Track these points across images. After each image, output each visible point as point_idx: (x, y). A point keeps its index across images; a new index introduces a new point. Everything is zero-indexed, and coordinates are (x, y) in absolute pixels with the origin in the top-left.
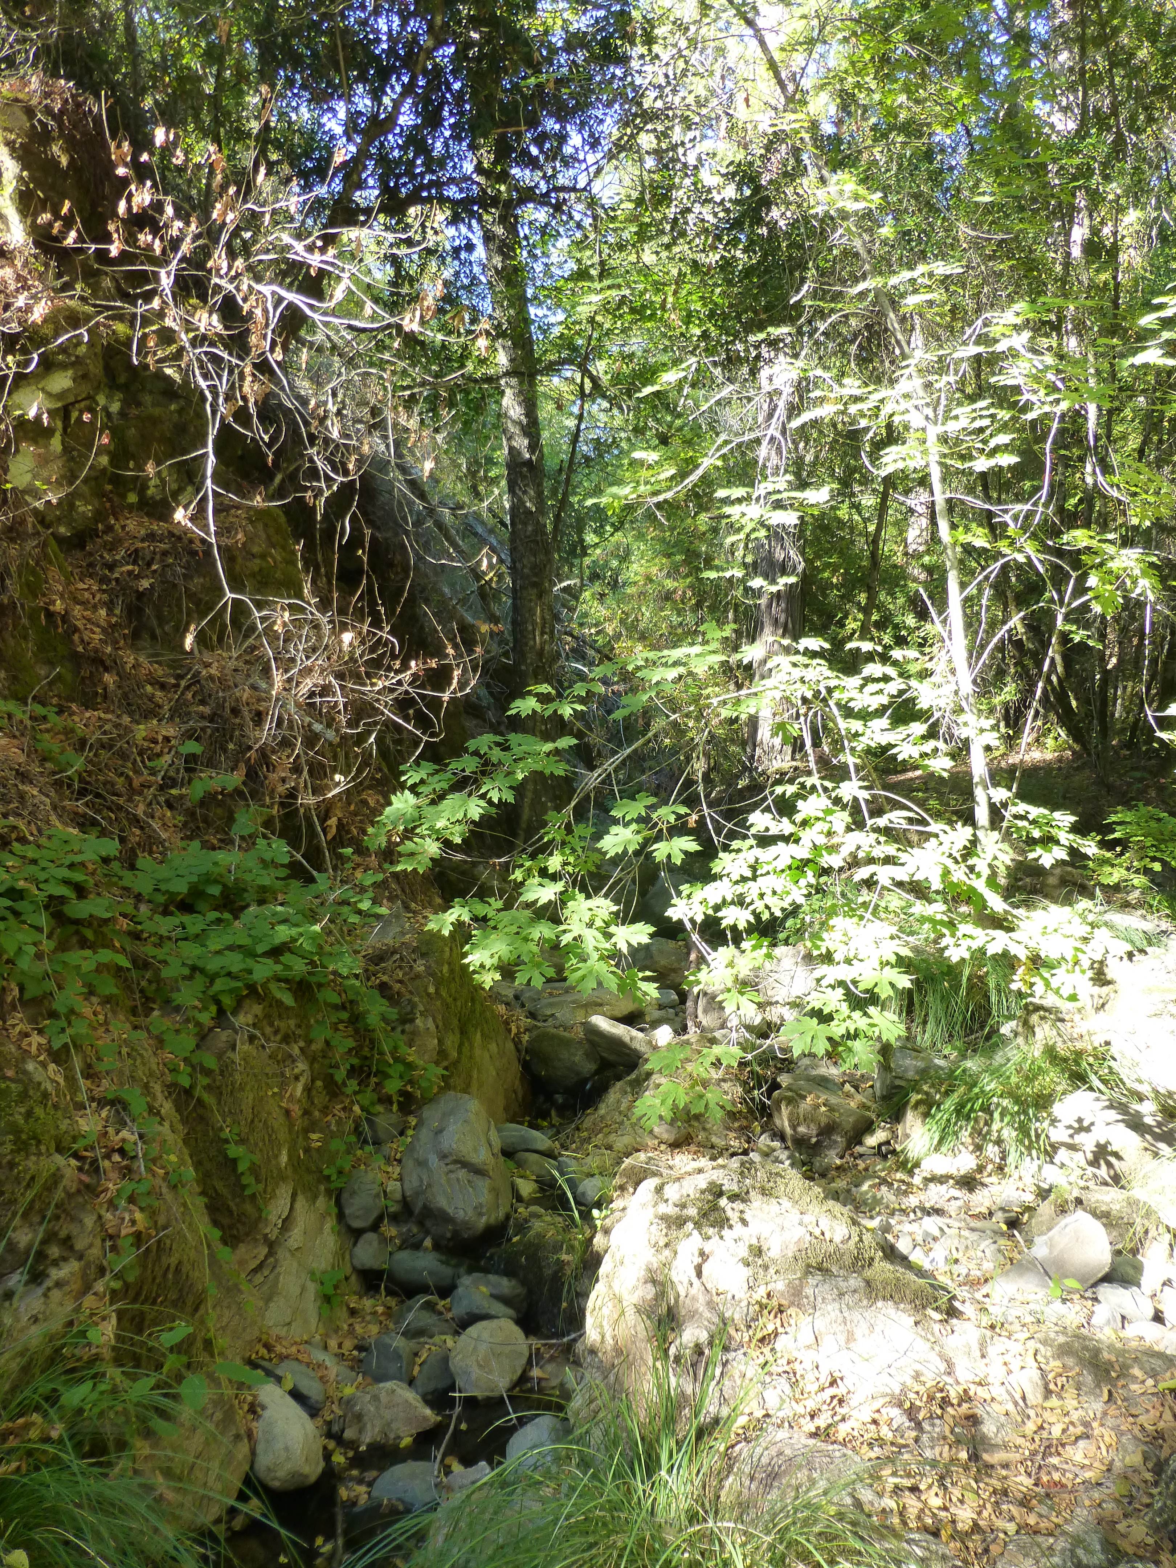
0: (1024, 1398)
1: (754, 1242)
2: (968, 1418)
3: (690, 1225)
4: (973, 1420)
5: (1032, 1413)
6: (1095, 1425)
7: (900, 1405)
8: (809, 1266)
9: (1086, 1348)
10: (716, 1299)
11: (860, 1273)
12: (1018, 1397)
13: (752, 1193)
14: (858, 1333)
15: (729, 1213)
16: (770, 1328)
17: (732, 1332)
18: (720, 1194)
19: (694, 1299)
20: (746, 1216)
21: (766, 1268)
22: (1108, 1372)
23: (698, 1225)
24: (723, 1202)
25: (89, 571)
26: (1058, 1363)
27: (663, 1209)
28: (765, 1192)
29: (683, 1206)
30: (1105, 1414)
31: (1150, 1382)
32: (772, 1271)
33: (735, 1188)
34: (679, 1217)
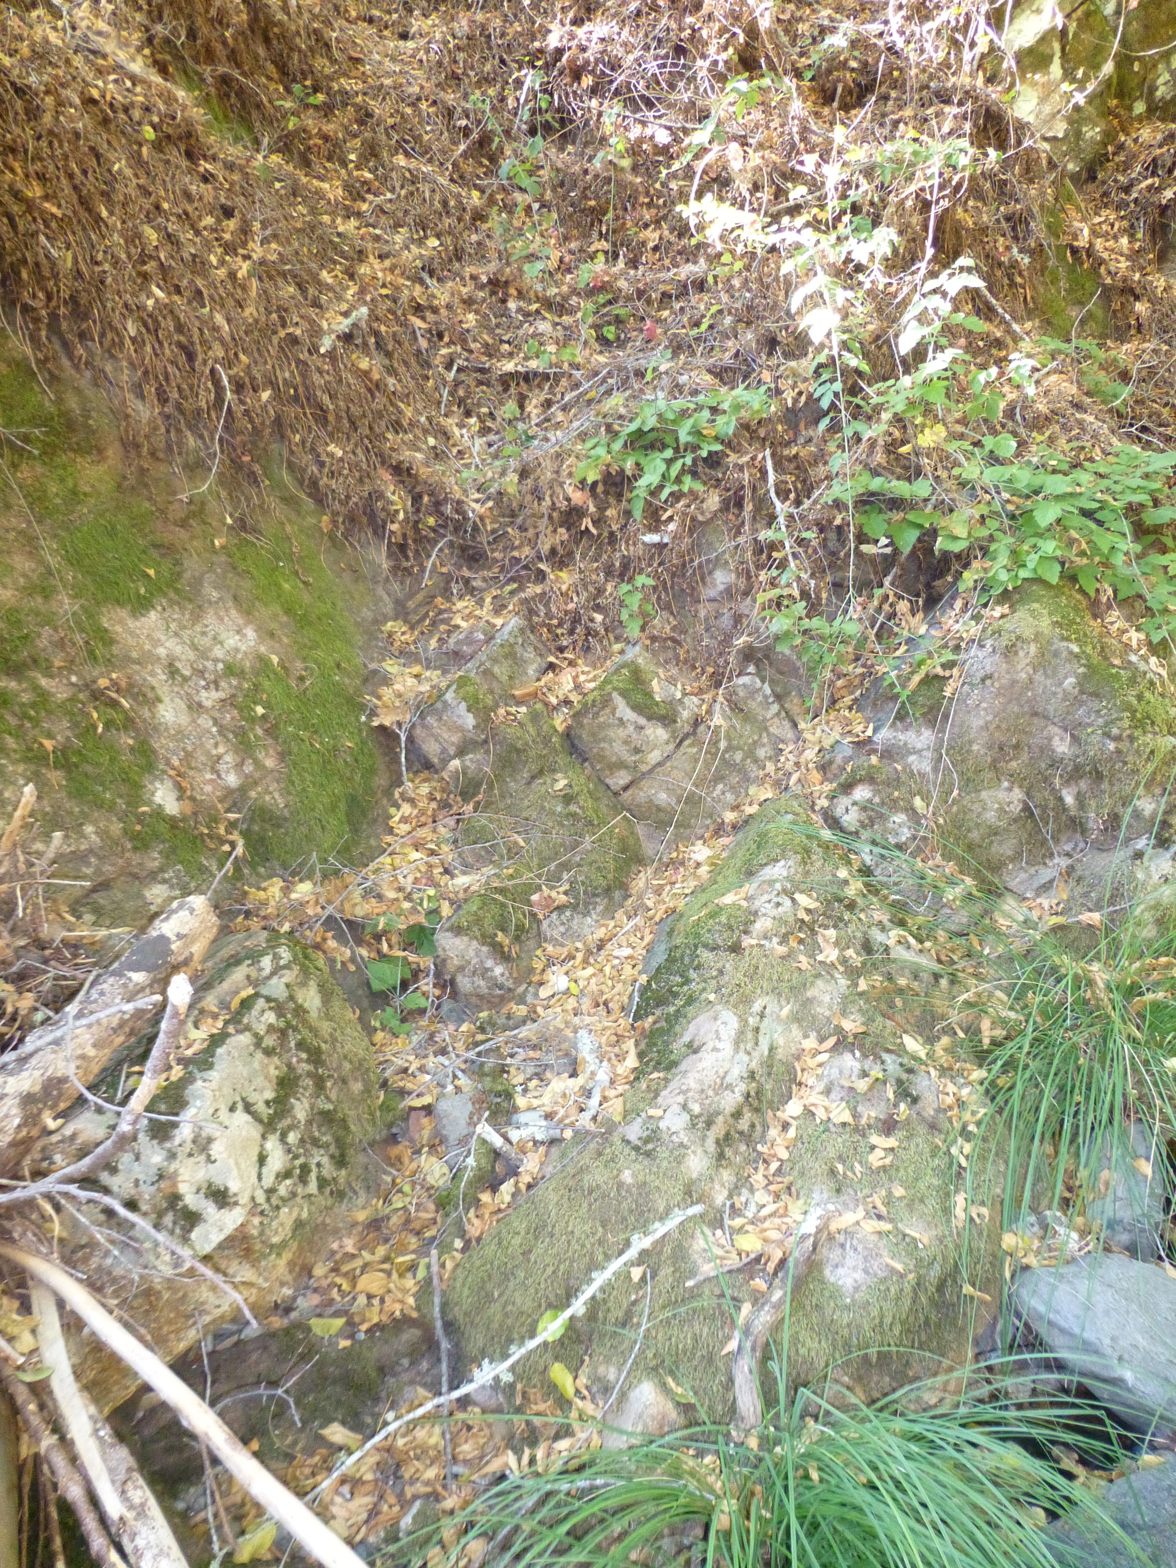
25: (1104, 201)
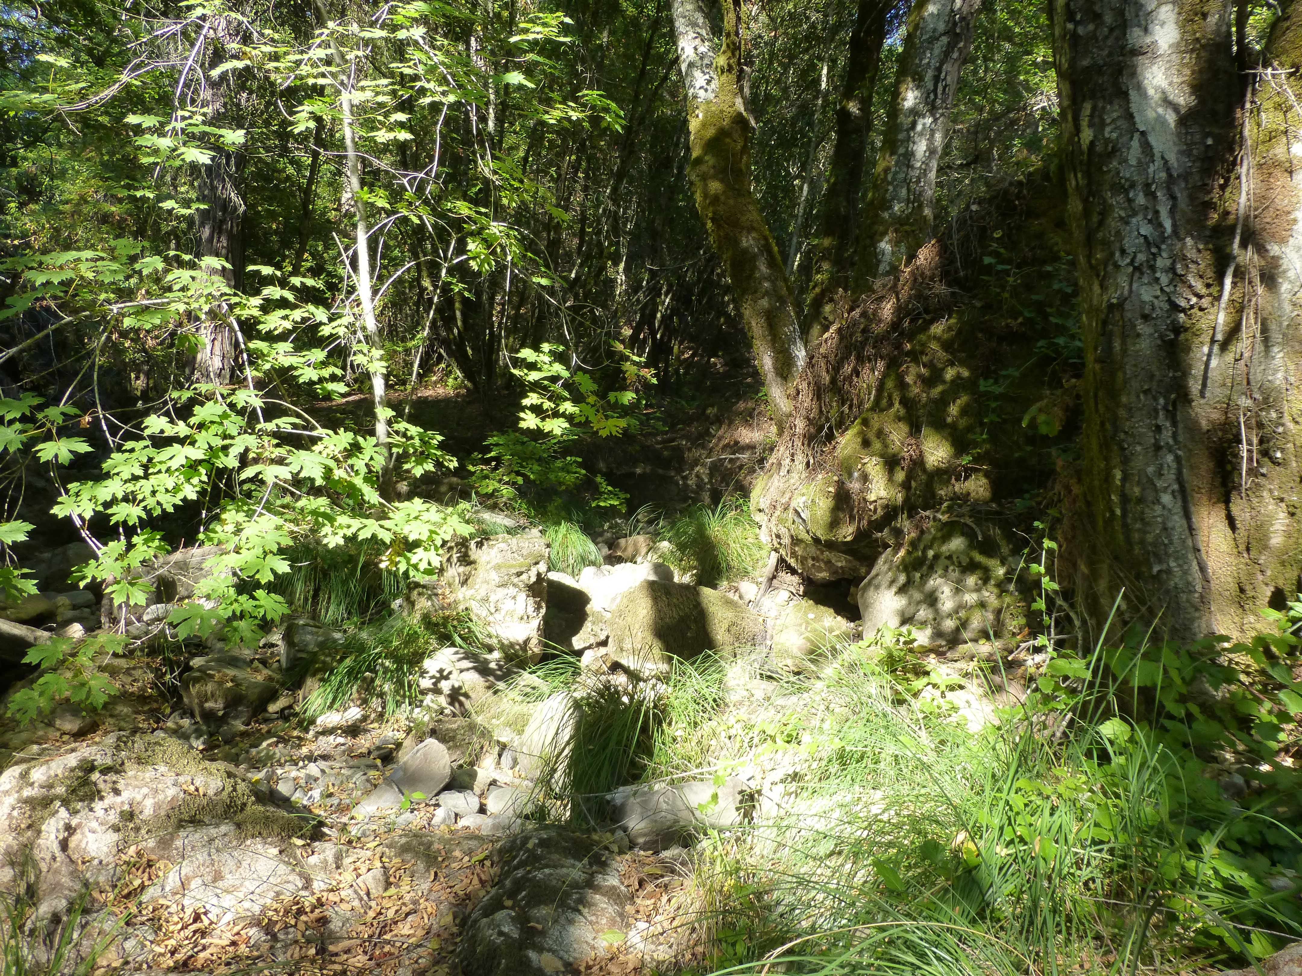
0: (368, 894)
1: (126, 807)
2: (318, 920)
3: (58, 803)
4: (323, 921)
5: (373, 904)
6: (421, 901)
7: (258, 923)
8: (181, 820)
9: (421, 844)
10: (81, 867)
11: (231, 819)
12: (362, 893)
13: (127, 764)
14: (225, 871)
15: (101, 786)
16: (137, 883)
17: (96, 894)
18: (92, 769)
19: (57, 872)
20: (120, 786)
21: (137, 829)
22: (436, 858)
23: (65, 802)
24: (95, 776)
26: (399, 860)
27: (27, 792)
28: (140, 761)
29: (51, 786)
30: (430, 890)
31: (467, 858)
32: (143, 832)
33: (109, 761)
34: (44, 798)
